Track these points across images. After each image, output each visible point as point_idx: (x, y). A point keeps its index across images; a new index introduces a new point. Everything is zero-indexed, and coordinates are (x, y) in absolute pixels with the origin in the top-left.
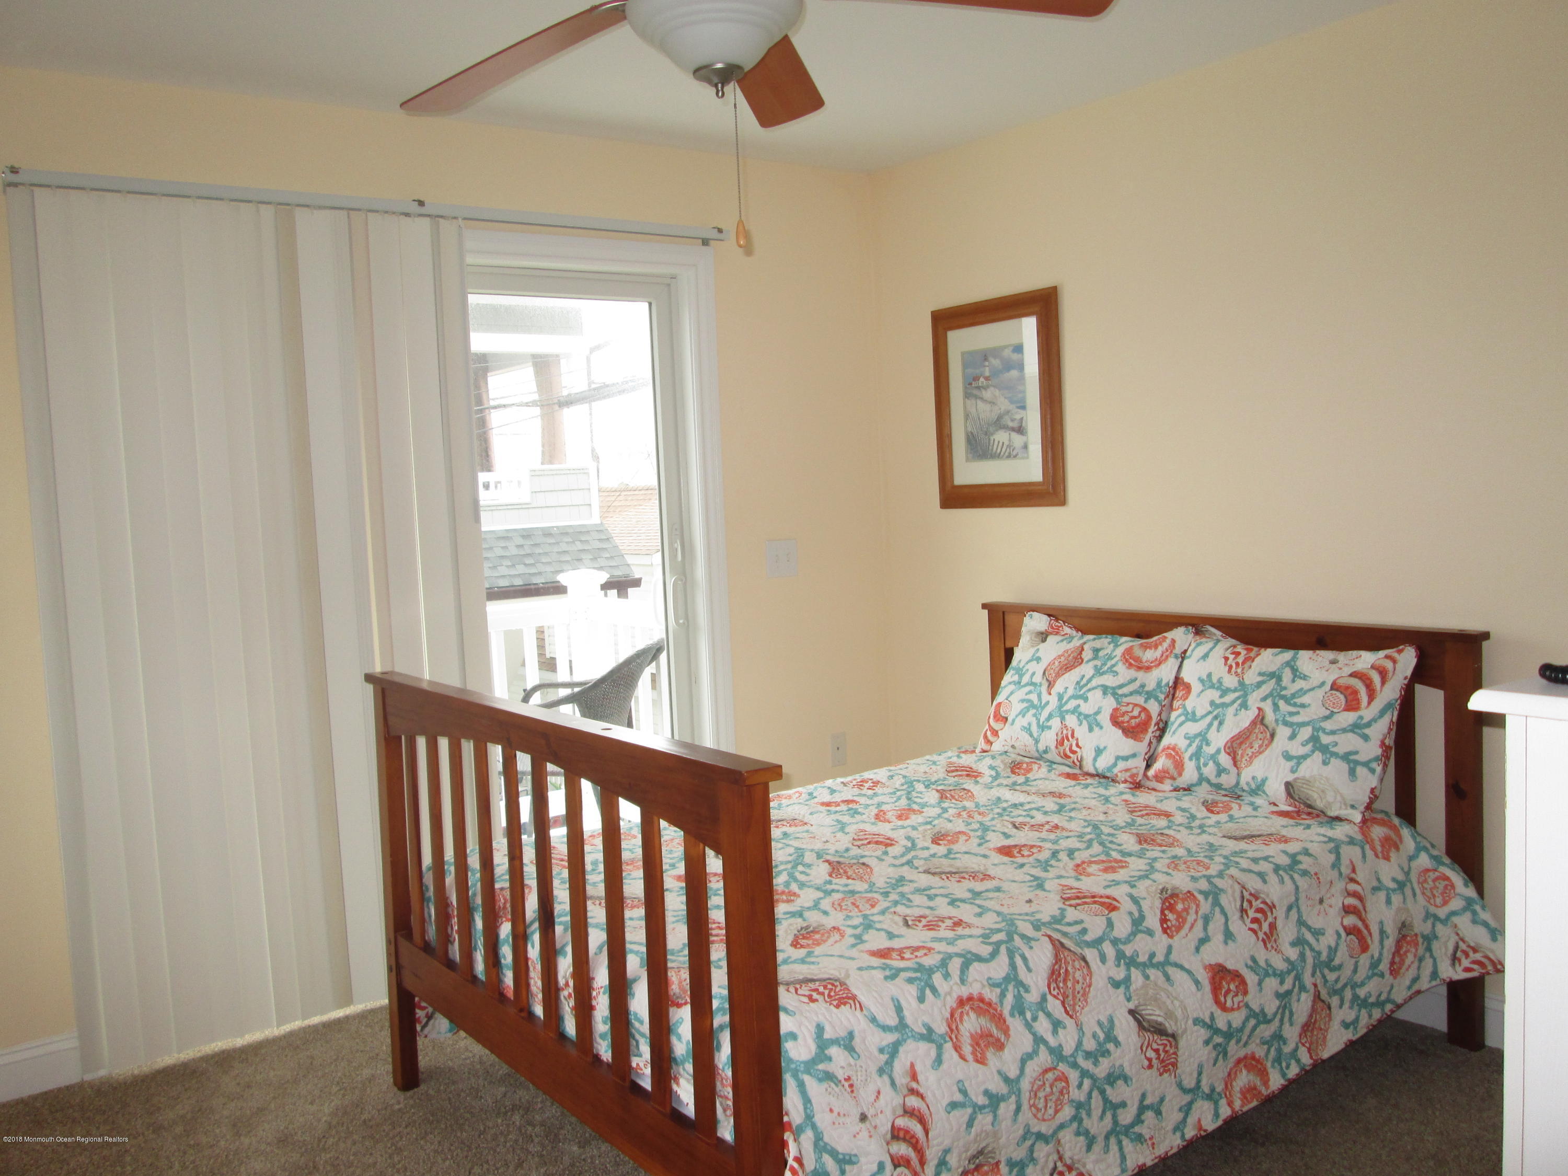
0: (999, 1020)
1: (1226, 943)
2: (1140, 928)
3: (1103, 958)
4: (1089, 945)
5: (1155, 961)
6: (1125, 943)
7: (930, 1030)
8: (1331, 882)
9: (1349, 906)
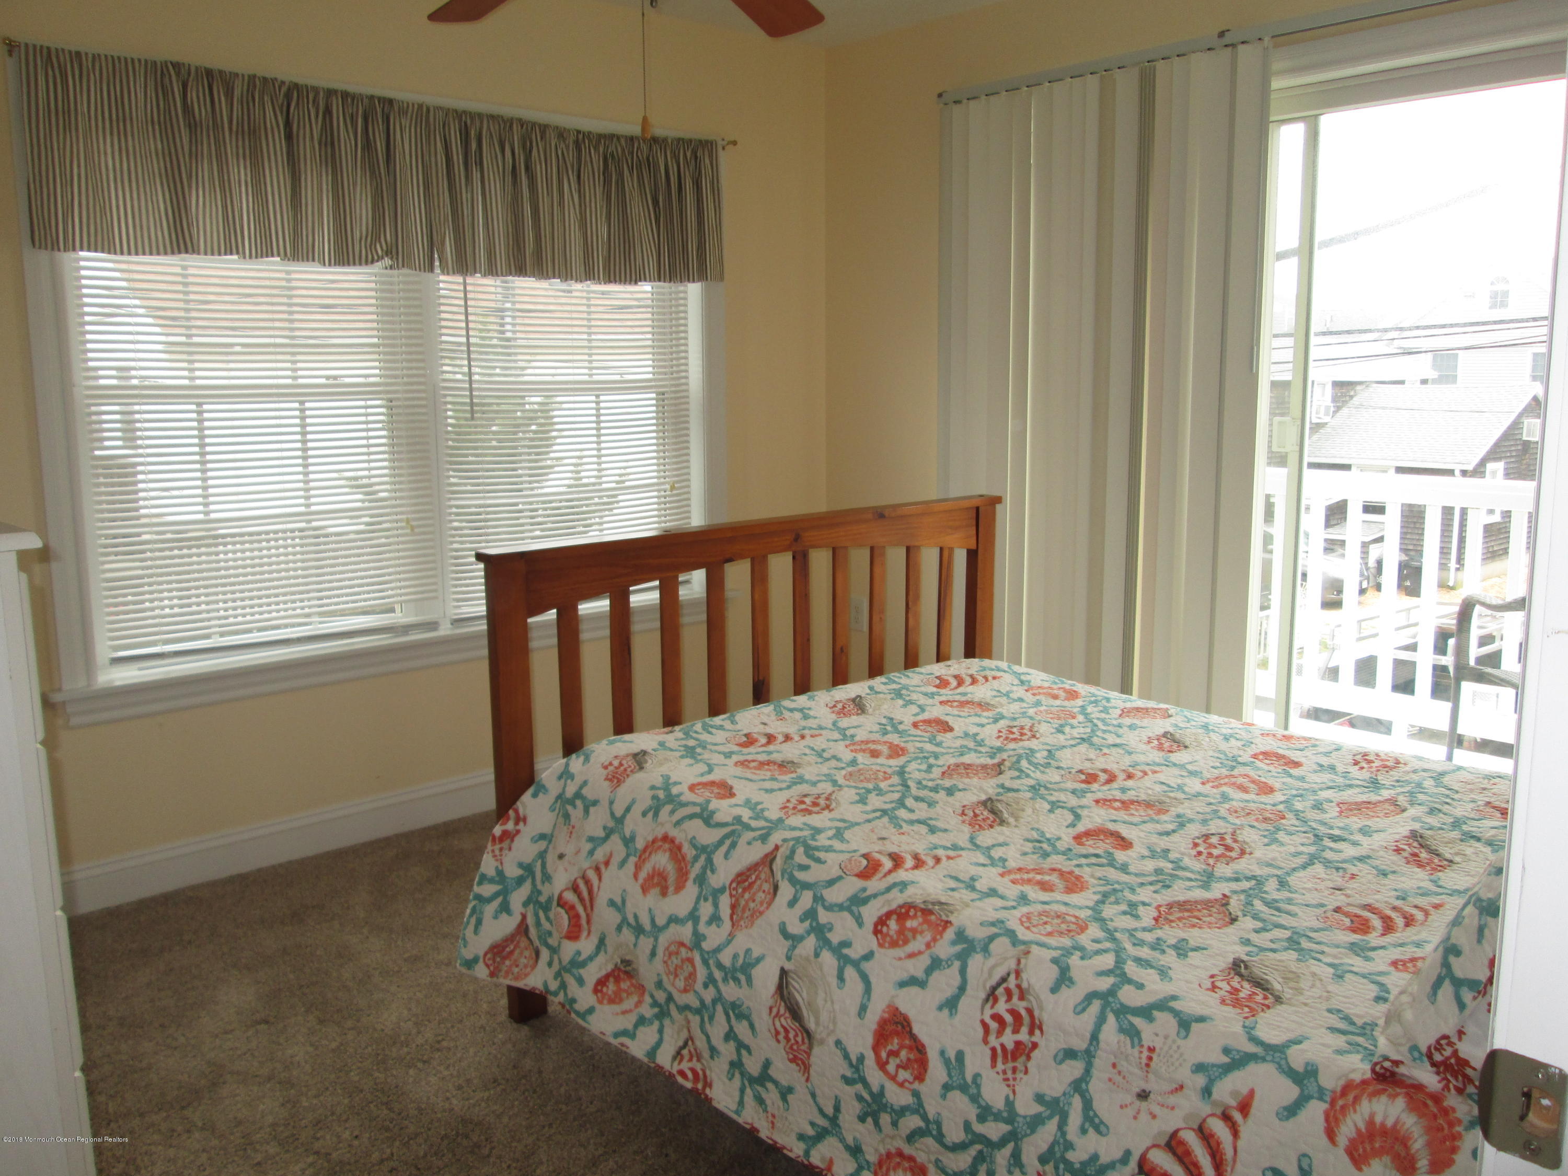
0: (683, 875)
1: (940, 1008)
2: (854, 908)
3: (792, 903)
4: (793, 881)
5: (845, 951)
6: (825, 908)
7: (633, 839)
8: (1182, 1087)
9: (1182, 1143)
